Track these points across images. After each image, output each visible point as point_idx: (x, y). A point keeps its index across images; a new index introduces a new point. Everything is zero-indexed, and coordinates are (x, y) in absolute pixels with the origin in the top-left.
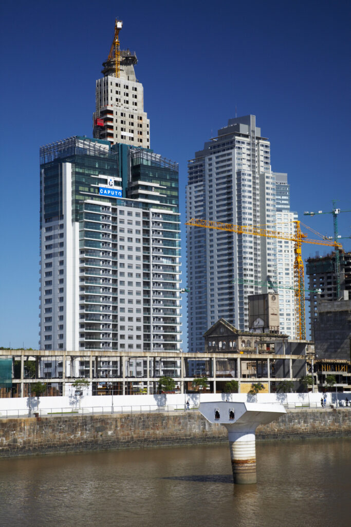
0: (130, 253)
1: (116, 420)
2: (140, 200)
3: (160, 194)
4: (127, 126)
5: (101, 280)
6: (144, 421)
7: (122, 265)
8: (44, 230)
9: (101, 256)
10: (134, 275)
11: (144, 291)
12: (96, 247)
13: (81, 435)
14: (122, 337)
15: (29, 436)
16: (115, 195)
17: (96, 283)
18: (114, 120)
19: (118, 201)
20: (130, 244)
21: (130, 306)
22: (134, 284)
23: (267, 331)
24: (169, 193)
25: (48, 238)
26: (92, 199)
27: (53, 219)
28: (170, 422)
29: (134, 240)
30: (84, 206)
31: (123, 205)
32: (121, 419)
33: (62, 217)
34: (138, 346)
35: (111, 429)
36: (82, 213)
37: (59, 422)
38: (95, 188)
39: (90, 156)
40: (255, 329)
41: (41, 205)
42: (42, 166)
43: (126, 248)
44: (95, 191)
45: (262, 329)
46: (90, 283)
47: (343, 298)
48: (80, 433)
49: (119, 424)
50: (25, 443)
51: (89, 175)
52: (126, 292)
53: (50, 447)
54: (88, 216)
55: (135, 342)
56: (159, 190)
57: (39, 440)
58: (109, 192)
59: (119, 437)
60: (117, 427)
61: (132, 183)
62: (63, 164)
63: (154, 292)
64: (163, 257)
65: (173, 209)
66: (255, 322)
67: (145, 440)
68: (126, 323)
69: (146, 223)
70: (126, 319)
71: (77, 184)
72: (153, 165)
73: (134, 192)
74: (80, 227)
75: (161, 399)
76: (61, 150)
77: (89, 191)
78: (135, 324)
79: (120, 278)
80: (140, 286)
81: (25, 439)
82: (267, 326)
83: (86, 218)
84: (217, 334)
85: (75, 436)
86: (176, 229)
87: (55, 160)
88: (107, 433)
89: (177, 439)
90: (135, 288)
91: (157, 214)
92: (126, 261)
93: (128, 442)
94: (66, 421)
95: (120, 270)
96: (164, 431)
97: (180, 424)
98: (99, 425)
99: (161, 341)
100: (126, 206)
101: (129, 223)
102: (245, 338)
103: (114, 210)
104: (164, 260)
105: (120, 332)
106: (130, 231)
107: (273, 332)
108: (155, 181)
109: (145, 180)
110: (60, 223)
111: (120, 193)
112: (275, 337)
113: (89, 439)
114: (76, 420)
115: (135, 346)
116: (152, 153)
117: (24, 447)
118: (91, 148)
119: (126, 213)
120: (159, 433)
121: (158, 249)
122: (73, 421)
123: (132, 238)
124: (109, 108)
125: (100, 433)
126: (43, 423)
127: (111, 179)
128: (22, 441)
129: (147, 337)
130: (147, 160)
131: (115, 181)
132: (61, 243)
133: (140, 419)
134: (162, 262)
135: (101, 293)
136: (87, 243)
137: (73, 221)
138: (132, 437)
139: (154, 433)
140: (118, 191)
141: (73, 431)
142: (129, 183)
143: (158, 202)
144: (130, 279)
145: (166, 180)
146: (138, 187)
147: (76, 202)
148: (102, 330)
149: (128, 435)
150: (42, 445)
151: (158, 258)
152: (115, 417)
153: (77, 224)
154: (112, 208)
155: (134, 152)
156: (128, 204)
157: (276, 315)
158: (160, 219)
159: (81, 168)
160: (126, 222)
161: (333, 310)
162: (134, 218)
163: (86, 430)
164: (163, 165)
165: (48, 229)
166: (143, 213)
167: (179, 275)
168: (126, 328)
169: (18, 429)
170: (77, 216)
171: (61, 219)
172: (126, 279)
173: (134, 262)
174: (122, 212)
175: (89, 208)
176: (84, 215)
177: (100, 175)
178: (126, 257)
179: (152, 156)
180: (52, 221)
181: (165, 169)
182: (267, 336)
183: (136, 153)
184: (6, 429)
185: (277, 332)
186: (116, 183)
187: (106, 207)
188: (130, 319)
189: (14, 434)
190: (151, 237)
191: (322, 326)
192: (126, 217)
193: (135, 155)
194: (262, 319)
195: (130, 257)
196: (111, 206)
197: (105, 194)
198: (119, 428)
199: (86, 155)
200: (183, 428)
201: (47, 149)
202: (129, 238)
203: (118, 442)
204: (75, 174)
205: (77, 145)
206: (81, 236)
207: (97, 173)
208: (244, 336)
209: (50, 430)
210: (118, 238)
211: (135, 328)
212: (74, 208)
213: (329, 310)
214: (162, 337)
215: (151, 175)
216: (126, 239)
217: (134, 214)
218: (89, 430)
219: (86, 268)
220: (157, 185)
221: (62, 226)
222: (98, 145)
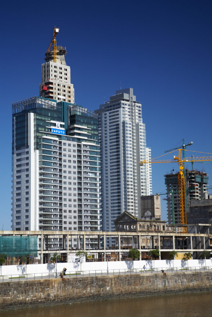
0: (70, 170)
1: (111, 279)
2: (76, 136)
3: (88, 133)
4: (61, 92)
5: (52, 187)
6: (128, 280)
7: (65, 177)
8: (15, 155)
9: (52, 171)
10: (72, 184)
11: (78, 193)
12: (49, 166)
13: (90, 290)
14: (65, 222)
15: (58, 291)
16: (60, 133)
17: (49, 189)
18: (54, 89)
19: (62, 137)
20: (70, 164)
21: (70, 203)
22: (72, 189)
23: (153, 219)
24: (93, 132)
25: (18, 160)
26: (47, 136)
27: (21, 148)
28: (145, 280)
29: (72, 161)
30: (42, 140)
31: (65, 140)
32: (114, 278)
33: (28, 147)
34: (75, 229)
35: (108, 286)
36: (40, 145)
37: (76, 281)
38: (48, 128)
39: (45, 109)
40: (145, 217)
41: (13, 140)
42: (14, 115)
43: (67, 166)
44: (48, 130)
45: (150, 217)
46: (46, 188)
47: (205, 198)
48: (89, 289)
49: (113, 282)
50: (55, 296)
51: (45, 121)
52: (68, 194)
53: (70, 299)
54: (44, 146)
55: (73, 226)
56: (87, 131)
57: (64, 294)
58: (57, 131)
59: (114, 291)
60: (112, 284)
61: (70, 126)
62: (28, 113)
63: (84, 194)
64: (90, 172)
65: (95, 142)
66: (145, 213)
67: (130, 293)
68: (67, 214)
69: (79, 151)
70: (68, 211)
71: (37, 126)
72: (83, 115)
73: (72, 132)
74: (39, 153)
75: (130, 263)
76: (27, 105)
77: (45, 131)
78: (73, 214)
79: (63, 186)
80: (76, 191)
81: (55, 294)
82: (153, 215)
83: (43, 148)
84: (123, 220)
85: (86, 291)
86: (97, 155)
87: (23, 111)
88: (106, 289)
89: (149, 292)
90: (72, 192)
91: (86, 146)
92: (67, 175)
93: (119, 295)
94: (80, 281)
95: (63, 180)
96: (141, 287)
97: (150, 281)
98: (101, 283)
99: (89, 225)
100: (67, 140)
101: (69, 151)
102: (142, 223)
103: (60, 143)
104: (90, 174)
105: (64, 220)
106: (70, 156)
107: (157, 219)
108: (84, 125)
109: (78, 124)
110: (26, 151)
111: (64, 132)
112: (159, 222)
113: (95, 293)
114: (87, 280)
115: (73, 229)
116: (82, 108)
117: (55, 300)
118: (46, 104)
119: (67, 145)
120: (138, 288)
121: (86, 167)
122: (85, 280)
123: (71, 160)
124: (51, 81)
125: (102, 289)
126: (66, 282)
127: (58, 123)
128: (53, 295)
129: (80, 223)
130: (80, 112)
131: (61, 125)
132: (27, 163)
133: (126, 278)
134: (89, 175)
135: (52, 194)
136: (44, 163)
137: (35, 149)
138: (122, 291)
139: (135, 288)
140: (63, 131)
141: (85, 288)
142: (68, 126)
143: (86, 138)
144: (70, 186)
145: (91, 124)
146: (74, 128)
147: (37, 137)
148: (53, 218)
149: (119, 290)
150: (66, 298)
151: (87, 173)
152: (111, 277)
153: (38, 151)
154: (59, 142)
155: (72, 107)
156: (69, 139)
157: (159, 208)
158: (88, 149)
159: (40, 116)
160: (67, 150)
161: (198, 205)
162: (72, 148)
163: (93, 287)
164: (89, 115)
165: (18, 155)
166: (78, 144)
167: (99, 183)
168: (68, 217)
169: (51, 287)
170: (38, 146)
171: (27, 148)
172: (67, 186)
173: (72, 175)
174: (65, 144)
175: (45, 141)
176: (42, 146)
177: (51, 121)
178: (67, 172)
179: (82, 110)
180: (21, 149)
181: (91, 118)
182: (154, 222)
183: (73, 107)
184: (43, 287)
185: (159, 219)
186: (61, 126)
187: (55, 140)
188: (70, 211)
189: (48, 290)
190: (82, 160)
191: (192, 215)
192: (67, 147)
193: (72, 109)
194: (150, 211)
195: (70, 172)
196: (59, 140)
197: (55, 133)
198: (113, 285)
199: (43, 108)
200: (152, 285)
201: (17, 104)
202: (69, 160)
203: (113, 295)
204: (36, 120)
205: (37, 102)
206: (40, 159)
207: (49, 120)
208: (141, 221)
209: (71, 287)
210: (63, 160)
211: (73, 217)
212: (36, 141)
213: (196, 205)
214: (89, 223)
215: (82, 121)
216: (67, 161)
217: (72, 145)
218: (95, 287)
219: (43, 179)
220: (86, 127)
221: (28, 153)
222: (50, 102)
